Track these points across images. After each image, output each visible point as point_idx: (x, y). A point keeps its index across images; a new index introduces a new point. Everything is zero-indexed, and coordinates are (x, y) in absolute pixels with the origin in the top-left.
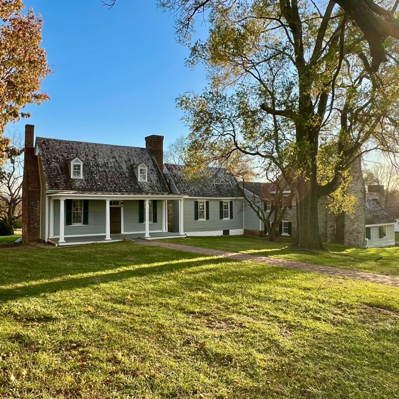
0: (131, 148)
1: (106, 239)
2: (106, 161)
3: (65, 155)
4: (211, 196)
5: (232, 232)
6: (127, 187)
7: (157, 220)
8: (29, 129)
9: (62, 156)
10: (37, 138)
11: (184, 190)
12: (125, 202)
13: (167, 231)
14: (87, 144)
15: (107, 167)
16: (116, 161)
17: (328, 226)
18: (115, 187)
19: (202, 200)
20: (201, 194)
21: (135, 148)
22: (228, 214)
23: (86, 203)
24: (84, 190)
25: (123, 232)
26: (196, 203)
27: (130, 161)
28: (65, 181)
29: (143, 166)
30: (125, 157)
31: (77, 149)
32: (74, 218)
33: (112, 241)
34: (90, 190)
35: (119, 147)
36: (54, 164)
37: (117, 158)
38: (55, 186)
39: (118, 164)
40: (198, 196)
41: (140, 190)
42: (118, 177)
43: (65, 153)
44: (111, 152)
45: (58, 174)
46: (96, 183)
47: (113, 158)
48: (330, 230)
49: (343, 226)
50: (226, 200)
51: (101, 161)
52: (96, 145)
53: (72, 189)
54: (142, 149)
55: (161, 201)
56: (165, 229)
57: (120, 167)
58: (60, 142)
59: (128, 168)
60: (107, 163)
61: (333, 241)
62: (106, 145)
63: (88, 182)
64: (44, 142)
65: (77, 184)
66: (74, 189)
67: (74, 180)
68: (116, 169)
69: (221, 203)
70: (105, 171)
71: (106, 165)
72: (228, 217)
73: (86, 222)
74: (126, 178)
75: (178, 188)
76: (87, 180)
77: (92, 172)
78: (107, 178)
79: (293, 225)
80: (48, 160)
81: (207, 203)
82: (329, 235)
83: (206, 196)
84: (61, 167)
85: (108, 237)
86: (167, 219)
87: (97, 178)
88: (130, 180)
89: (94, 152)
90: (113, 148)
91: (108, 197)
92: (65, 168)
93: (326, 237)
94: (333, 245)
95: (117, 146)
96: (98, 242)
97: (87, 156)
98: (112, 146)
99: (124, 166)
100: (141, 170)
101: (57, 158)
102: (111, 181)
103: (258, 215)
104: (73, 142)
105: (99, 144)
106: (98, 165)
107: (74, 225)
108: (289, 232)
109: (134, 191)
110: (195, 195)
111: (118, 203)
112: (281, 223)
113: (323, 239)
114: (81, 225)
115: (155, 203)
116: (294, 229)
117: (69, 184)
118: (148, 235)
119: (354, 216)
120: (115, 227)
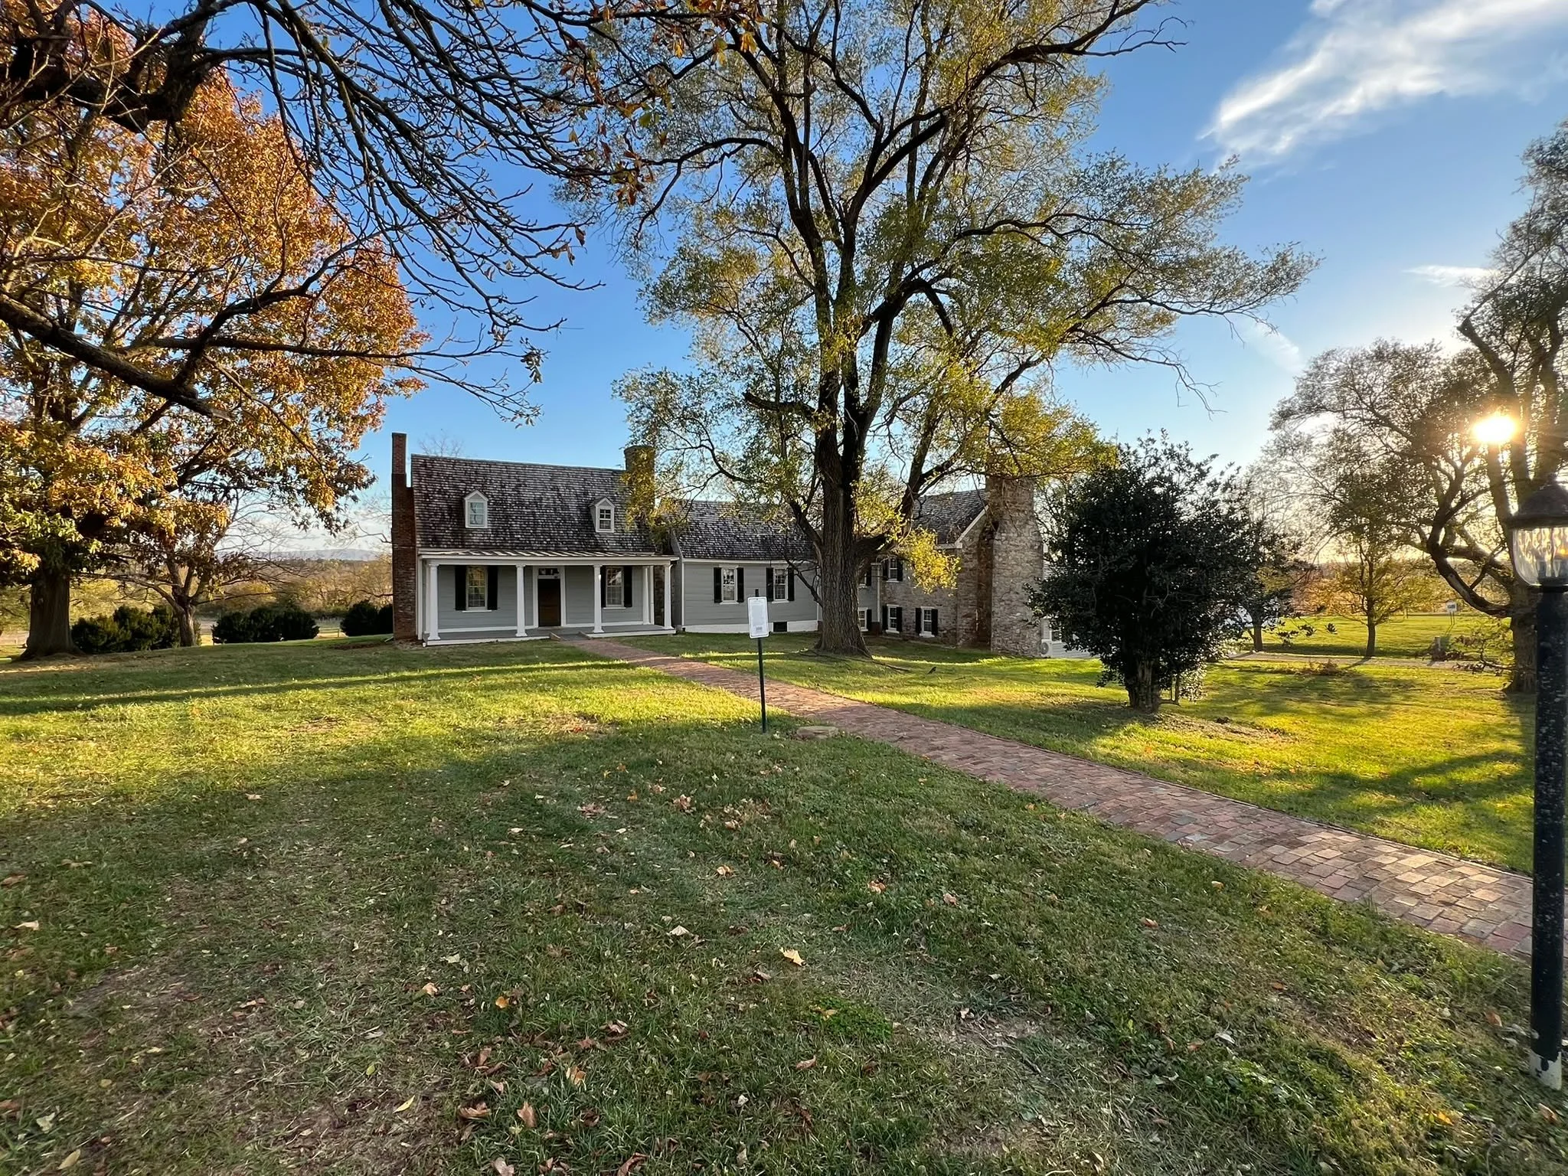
0: (592, 471)
1: (517, 635)
2: (538, 495)
3: (461, 486)
4: (749, 558)
5: (793, 627)
6: (572, 543)
7: (633, 603)
8: (399, 441)
9: (456, 487)
10: (414, 458)
11: (692, 547)
12: (570, 570)
13: (653, 622)
14: (506, 465)
15: (539, 507)
16: (559, 495)
17: (960, 616)
18: (548, 543)
19: (729, 567)
20: (728, 554)
21: (601, 471)
22: (783, 592)
23: (493, 572)
24: (488, 547)
25: (564, 624)
26: (717, 572)
27: (586, 494)
28: (454, 533)
29: (605, 503)
30: (577, 488)
31: (485, 476)
32: (470, 597)
33: (528, 638)
34: (502, 548)
35: (569, 468)
36: (438, 503)
37: (562, 489)
38: (435, 542)
39: (562, 500)
40: (720, 558)
41: (598, 547)
42: (558, 524)
43: (462, 481)
44: (552, 479)
45: (443, 520)
46: (512, 535)
48: (964, 624)
49: (989, 615)
50: (780, 566)
51: (528, 495)
52: (524, 466)
53: (464, 547)
54: (615, 472)
55: (641, 568)
56: (648, 617)
57: (565, 507)
58: (454, 464)
59: (579, 508)
60: (541, 499)
62: (543, 466)
63: (497, 535)
64: (426, 465)
65: (475, 539)
66: (469, 547)
67: (470, 531)
68: (555, 510)
69: (770, 572)
70: (534, 514)
71: (537, 502)
72: (784, 598)
73: (493, 605)
74: (573, 525)
75: (681, 544)
76: (496, 532)
77: (507, 517)
78: (536, 524)
79: (904, 613)
80: (427, 496)
81: (740, 572)
82: (962, 633)
83: (738, 559)
84: (449, 507)
85: (521, 632)
86: (652, 601)
87: (516, 526)
88: (580, 530)
89: (519, 480)
90: (556, 472)
91: (520, 560)
92: (457, 511)
93: (955, 635)
94: (967, 651)
95: (564, 468)
96: (501, 640)
97: (504, 487)
98: (556, 467)
99: (573, 504)
100: (602, 511)
101: (446, 492)
102: (543, 532)
103: (814, 593)
104: (480, 463)
105: (530, 466)
106: (521, 504)
107: (470, 610)
108: (934, 628)
109: (585, 550)
110: (714, 557)
111: (555, 570)
112: (918, 611)
113: (951, 638)
114: (483, 610)
115: (628, 571)
116: (942, 623)
117: (461, 538)
118: (598, 629)
119: (1014, 596)
120: (549, 615)
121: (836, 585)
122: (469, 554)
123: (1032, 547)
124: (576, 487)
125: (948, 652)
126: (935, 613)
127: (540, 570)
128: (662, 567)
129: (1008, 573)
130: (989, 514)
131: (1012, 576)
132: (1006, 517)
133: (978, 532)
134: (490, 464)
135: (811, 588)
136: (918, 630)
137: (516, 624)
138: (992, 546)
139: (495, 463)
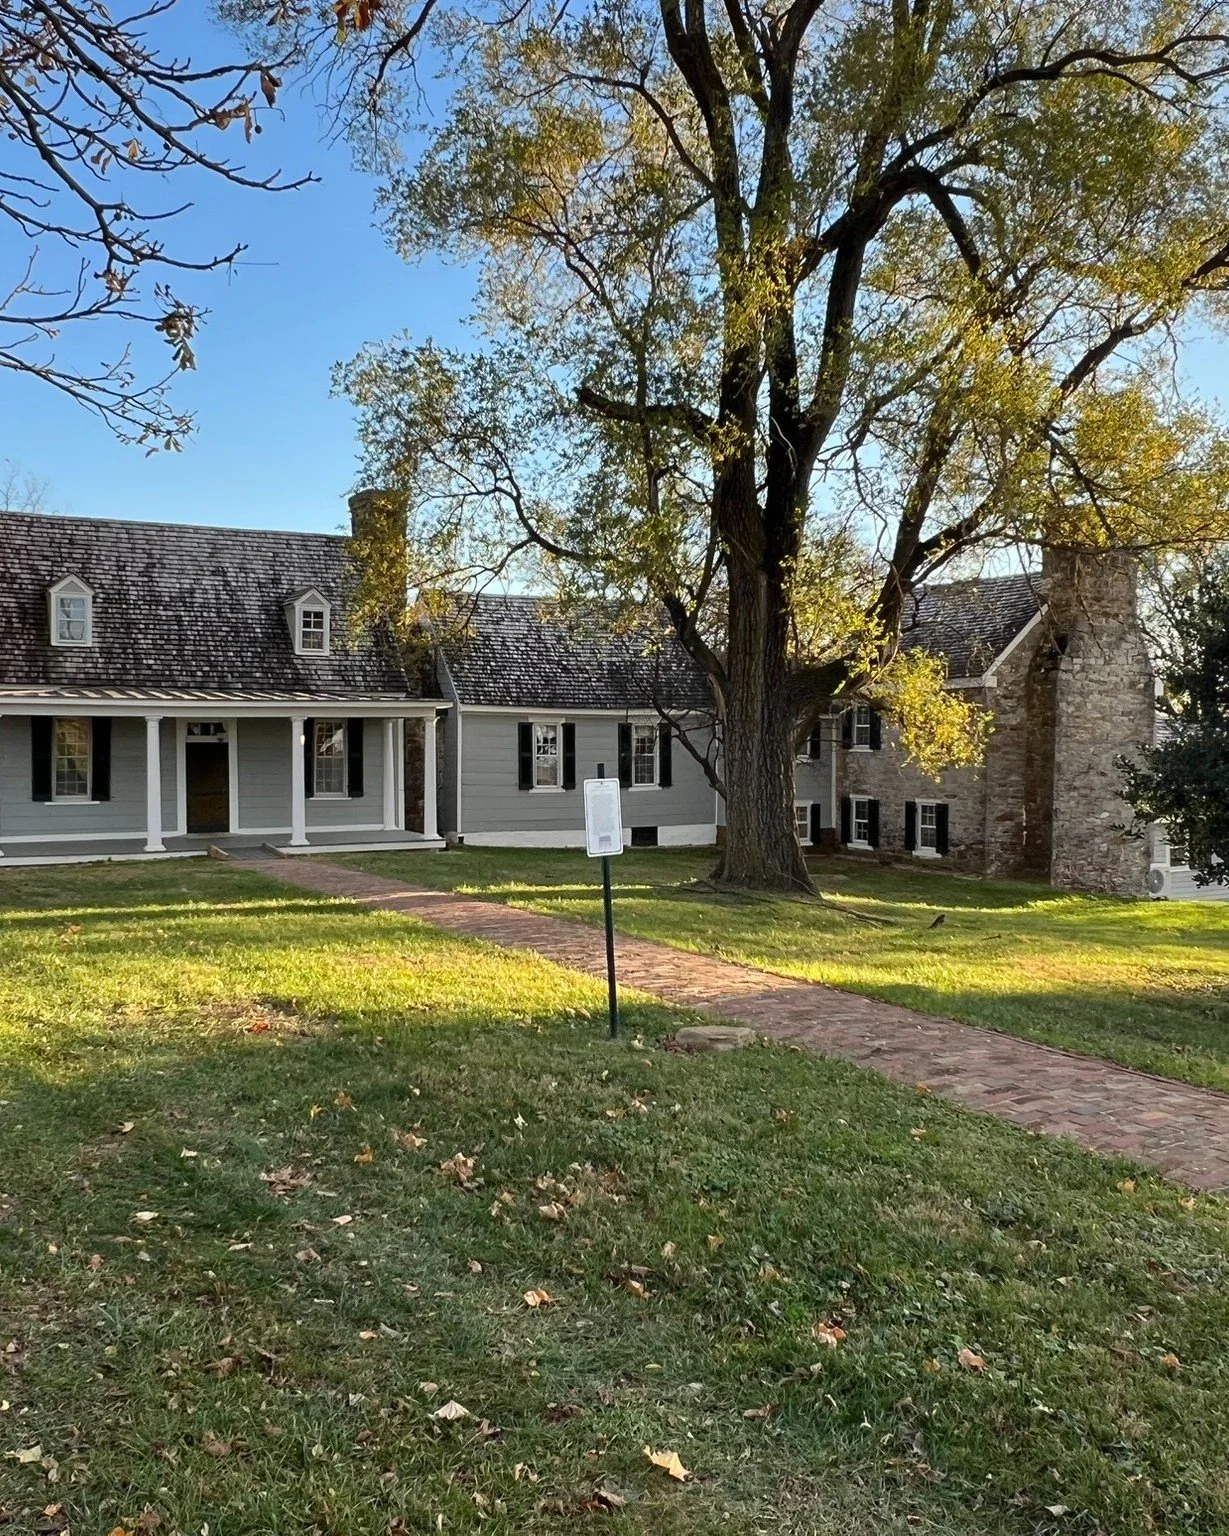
0: (286, 540)
1: (148, 848)
2: (187, 584)
3: (44, 566)
4: (583, 705)
5: (667, 837)
6: (249, 674)
7: (365, 789)
9: (34, 570)
11: (477, 684)
12: (246, 726)
13: (402, 826)
14: (128, 527)
15: (189, 607)
16: (227, 583)
17: (990, 818)
18: (206, 675)
19: (545, 723)
20: (545, 695)
21: (305, 538)
22: (651, 771)
23: (102, 729)
24: (95, 683)
25: (234, 828)
26: (525, 731)
27: (276, 582)
28: (31, 656)
29: (313, 600)
30: (260, 570)
31: (88, 547)
32: (60, 776)
33: (167, 856)
34: (120, 684)
35: (246, 533)
37: (231, 572)
39: (232, 593)
40: (529, 705)
41: (299, 683)
42: (224, 639)
43: (46, 558)
44: (212, 555)
45: (9, 632)
46: (138, 660)
47: (213, 573)
48: (998, 833)
49: (1048, 816)
50: (645, 720)
51: (168, 585)
52: (161, 528)
53: (48, 682)
54: (331, 540)
55: (379, 723)
56: (393, 818)
57: (237, 607)
58: (30, 525)
59: (264, 609)
60: (192, 592)
61: (1015, 872)
62: (196, 530)
63: (109, 660)
65: (70, 666)
66: (57, 682)
67: (59, 651)
68: (219, 612)
69: (625, 732)
70: (179, 620)
71: (184, 598)
72: (652, 780)
73: (101, 791)
74: (253, 641)
75: (457, 678)
76: (107, 652)
77: (129, 625)
78: (182, 641)
79: (882, 810)
81: (569, 730)
82: (994, 849)
83: (564, 706)
84: (21, 607)
85: (155, 844)
86: (401, 786)
87: (145, 643)
88: (266, 650)
89: (150, 556)
90: (220, 541)
91: (152, 707)
92: (36, 614)
93: (982, 854)
94: (1004, 884)
95: (236, 533)
96: (115, 858)
97: (123, 568)
98: (220, 532)
99: (252, 603)
100: (307, 614)
101: (15, 578)
102: (196, 654)
103: (709, 771)
104: (78, 523)
105: (172, 528)
106: (155, 600)
107: (59, 801)
108: (941, 841)
109: (273, 688)
110: (518, 703)
111: (219, 727)
112: (911, 808)
113: (973, 861)
114: (84, 800)
115: (356, 729)
116: (956, 830)
117: (41, 666)
118: (299, 838)
119: (1097, 780)
120: (207, 812)
121: (753, 756)
122: (58, 695)
123: (1133, 685)
124: (258, 565)
125: (968, 888)
126: (942, 811)
127: (191, 726)
128: (419, 722)
129: (1086, 736)
130: (1048, 621)
131: (1094, 741)
132: (1083, 627)
133: (1027, 655)
134: (97, 525)
135: (704, 762)
136: (910, 844)
137: (144, 828)
138: (1054, 682)
139: (106, 524)
